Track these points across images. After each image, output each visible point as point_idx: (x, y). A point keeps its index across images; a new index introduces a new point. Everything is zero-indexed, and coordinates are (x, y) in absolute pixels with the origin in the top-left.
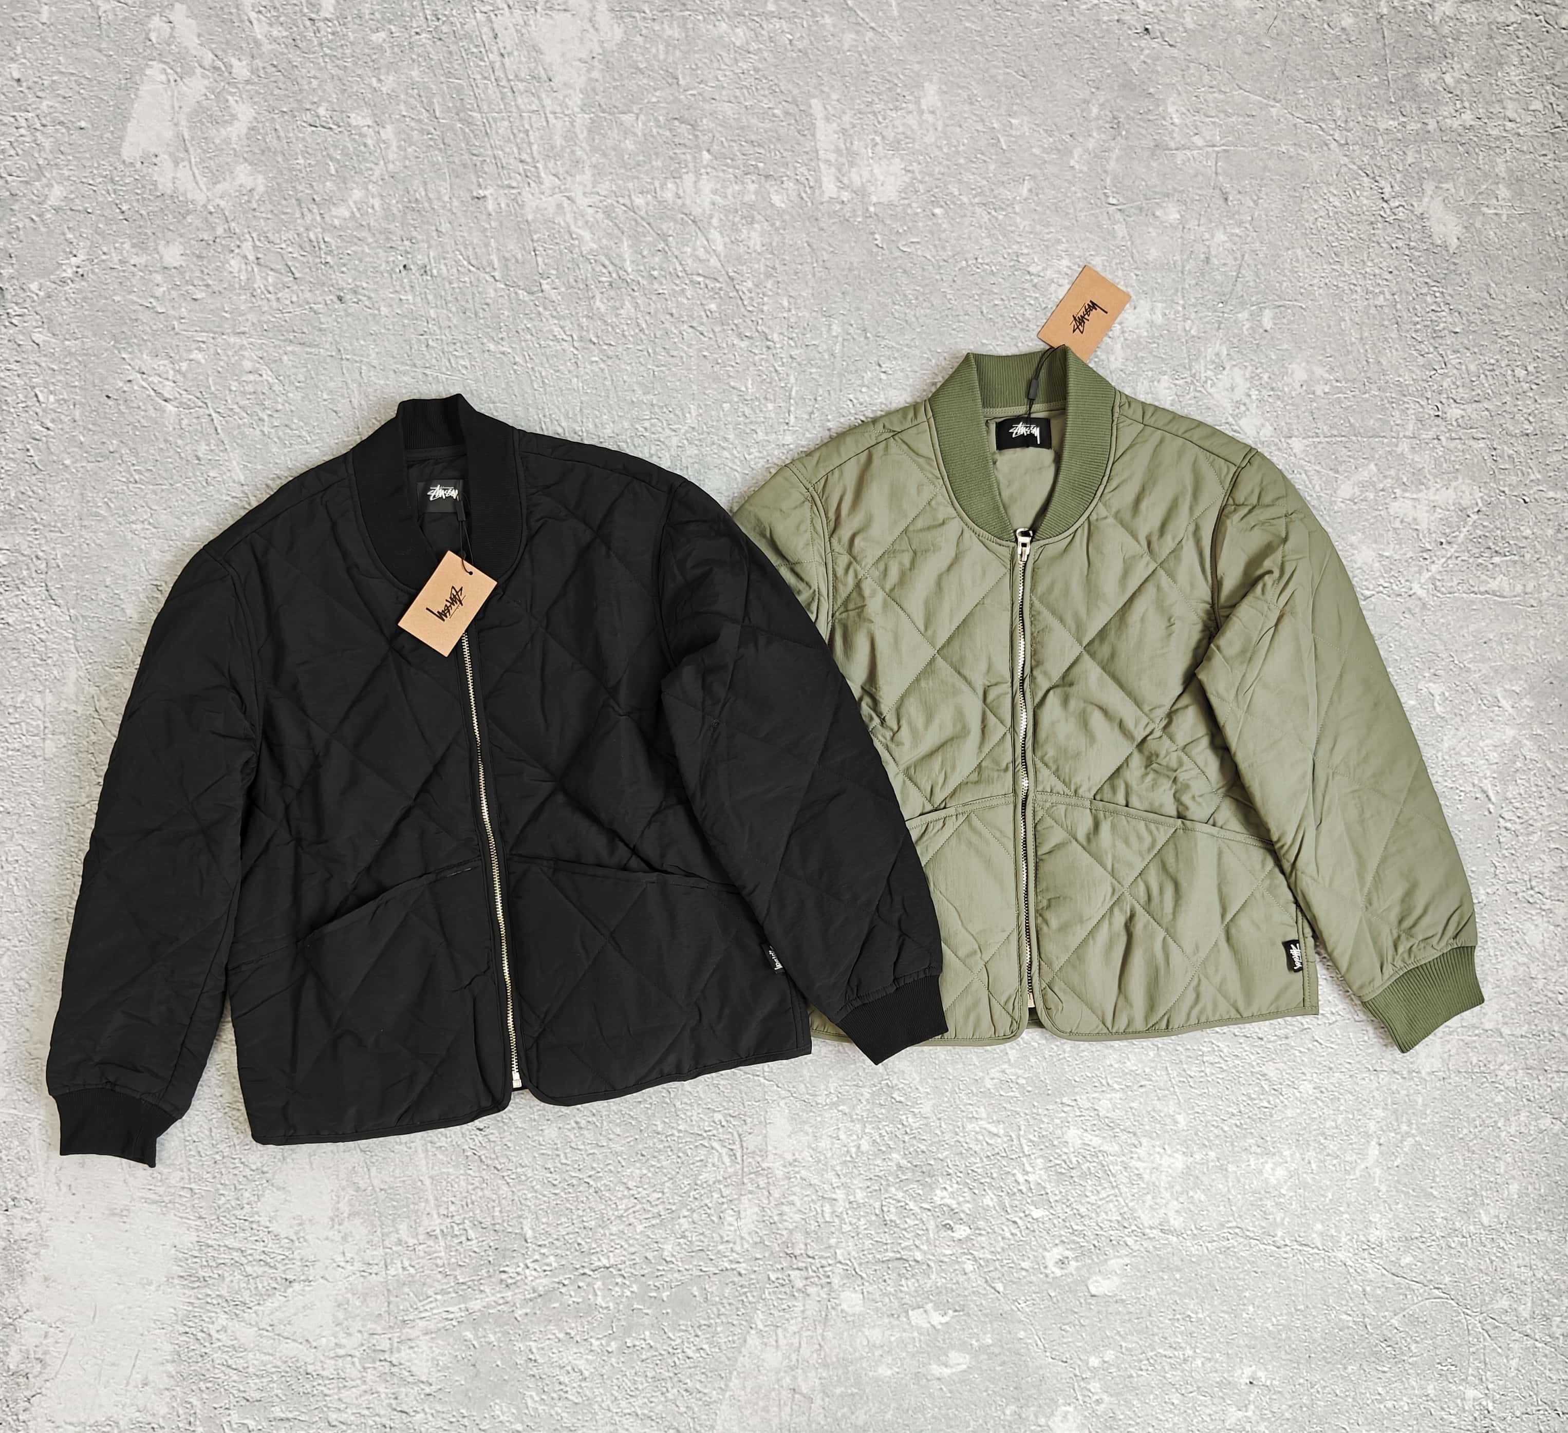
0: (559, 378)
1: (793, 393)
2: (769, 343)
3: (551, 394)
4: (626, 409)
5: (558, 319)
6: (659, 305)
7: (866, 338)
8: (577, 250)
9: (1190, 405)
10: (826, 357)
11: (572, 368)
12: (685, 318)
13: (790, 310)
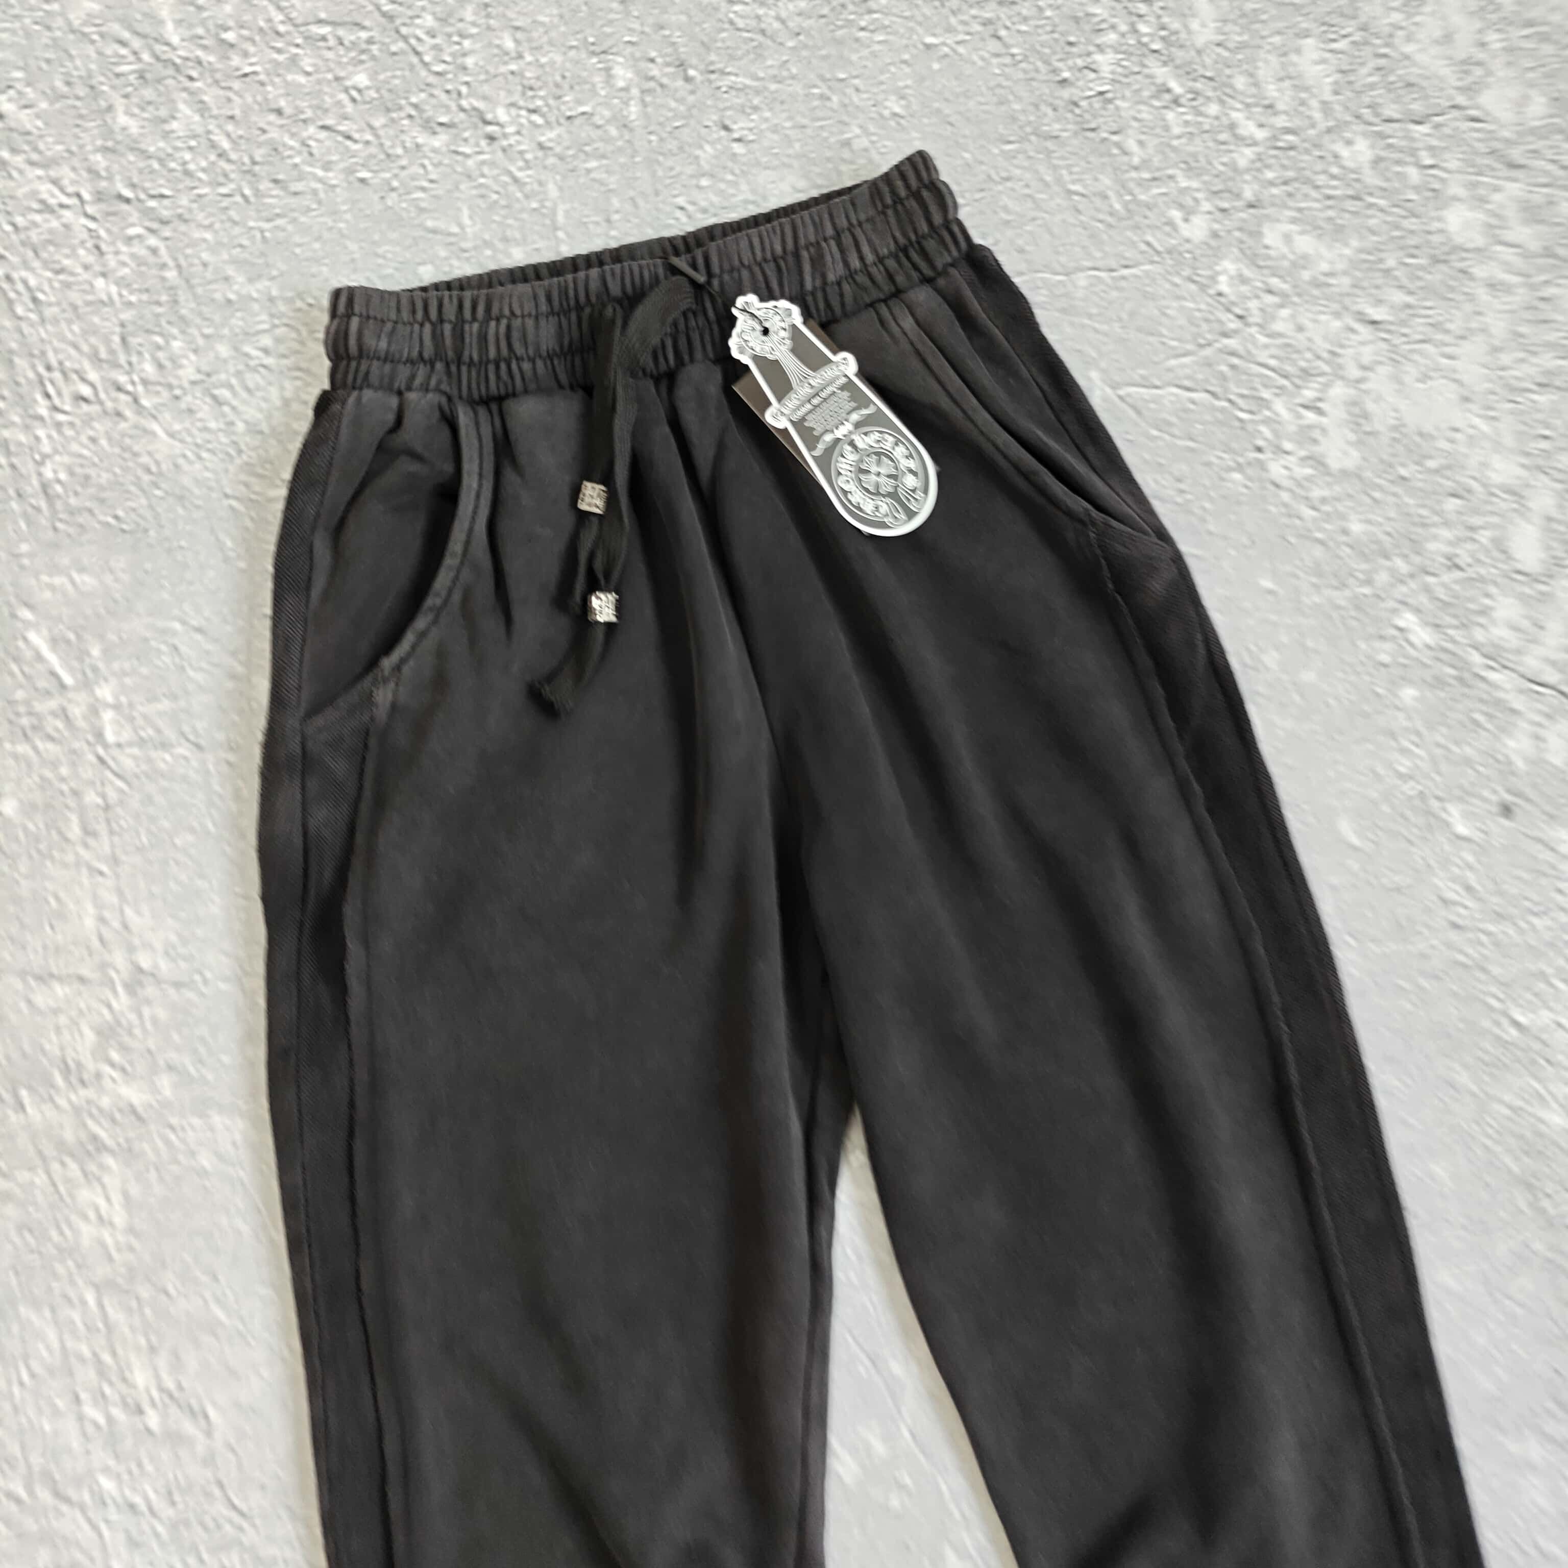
0: (67, 285)
1: (560, 218)
2: (490, 129)
3: (56, 321)
4: (217, 318)
5: (45, 166)
6: (249, 99)
7: (688, 79)
8: (59, 22)
9: (1372, 87)
10: (613, 131)
11: (91, 259)
12: (309, 114)
13: (520, 56)
